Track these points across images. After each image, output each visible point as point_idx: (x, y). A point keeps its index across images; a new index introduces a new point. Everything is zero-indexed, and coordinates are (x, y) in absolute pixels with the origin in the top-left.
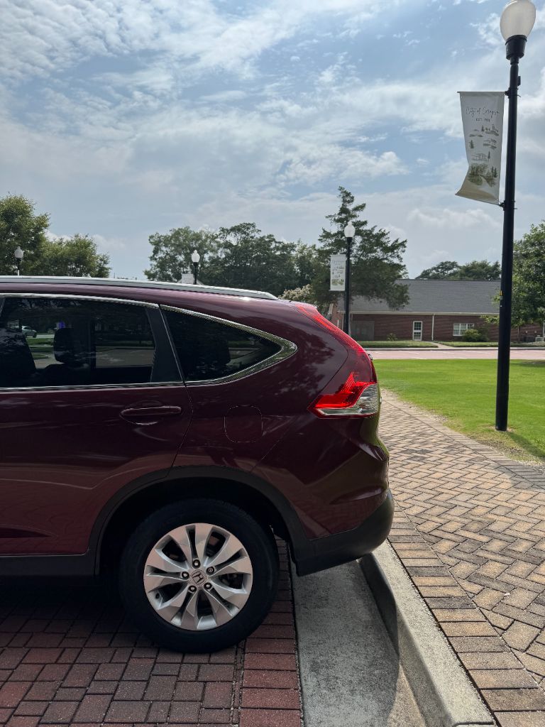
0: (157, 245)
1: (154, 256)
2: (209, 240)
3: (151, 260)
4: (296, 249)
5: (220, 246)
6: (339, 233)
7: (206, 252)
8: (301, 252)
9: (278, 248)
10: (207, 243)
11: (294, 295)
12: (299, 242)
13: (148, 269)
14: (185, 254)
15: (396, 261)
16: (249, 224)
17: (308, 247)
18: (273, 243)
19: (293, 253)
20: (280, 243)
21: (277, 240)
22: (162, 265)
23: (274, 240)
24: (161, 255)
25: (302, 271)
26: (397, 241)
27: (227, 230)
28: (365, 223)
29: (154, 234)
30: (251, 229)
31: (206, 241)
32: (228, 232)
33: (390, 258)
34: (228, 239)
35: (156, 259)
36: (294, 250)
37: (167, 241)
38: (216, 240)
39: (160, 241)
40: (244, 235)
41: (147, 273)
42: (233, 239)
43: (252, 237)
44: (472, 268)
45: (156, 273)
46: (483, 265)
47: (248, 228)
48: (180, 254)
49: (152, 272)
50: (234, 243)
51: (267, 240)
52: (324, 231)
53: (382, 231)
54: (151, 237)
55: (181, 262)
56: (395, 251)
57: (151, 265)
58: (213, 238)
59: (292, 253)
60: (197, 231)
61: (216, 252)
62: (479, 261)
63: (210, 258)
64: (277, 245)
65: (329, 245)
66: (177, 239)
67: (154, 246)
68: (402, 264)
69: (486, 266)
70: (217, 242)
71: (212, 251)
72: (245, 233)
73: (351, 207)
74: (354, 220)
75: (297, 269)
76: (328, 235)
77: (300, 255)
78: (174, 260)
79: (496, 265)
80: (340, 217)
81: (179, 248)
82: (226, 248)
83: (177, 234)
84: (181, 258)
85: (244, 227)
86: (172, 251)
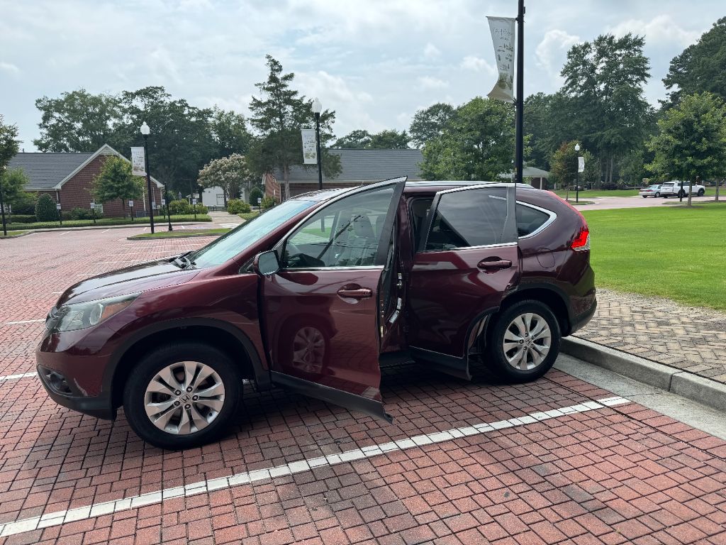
0: (48, 109)
1: (44, 123)
2: (110, 105)
3: (41, 128)
4: (214, 115)
5: (125, 111)
6: (269, 101)
7: (108, 118)
8: (220, 119)
9: (191, 115)
10: (109, 108)
11: (222, 165)
12: (215, 108)
13: (39, 138)
14: (82, 121)
15: (327, 131)
16: (157, 88)
17: (225, 113)
18: (186, 108)
19: (210, 120)
20: (194, 108)
21: (190, 106)
22: (56, 133)
23: (187, 105)
24: (53, 121)
25: (222, 139)
26: (327, 112)
27: (131, 93)
28: (295, 93)
29: (41, 98)
30: (160, 93)
31: (107, 105)
32: (134, 96)
34: (133, 104)
35: (47, 127)
36: (211, 117)
37: (58, 106)
38: (120, 104)
39: (50, 106)
40: (151, 100)
41: (36, 143)
42: (139, 103)
43: (162, 102)
44: (384, 137)
45: (48, 143)
46: (393, 135)
47: (155, 92)
48: (78, 122)
49: (43, 142)
50: (142, 109)
51: (179, 105)
52: (255, 100)
53: (311, 101)
54: (39, 101)
55: (80, 130)
56: (326, 122)
57: (41, 133)
58: (116, 103)
59: (209, 119)
60: (95, 94)
61: (121, 118)
62: (389, 130)
63: (115, 125)
64: (191, 110)
65: (261, 114)
66: (72, 104)
67: (43, 112)
68: (333, 135)
69: (396, 135)
70: (120, 107)
71: (116, 117)
73: (280, 76)
74: (284, 89)
75: (215, 137)
76: (258, 104)
77: (217, 122)
78: (71, 127)
79: (404, 134)
80: (270, 85)
81: (75, 115)
82: (132, 113)
83: (71, 98)
84: (79, 125)
85: (151, 90)
86: (66, 117)
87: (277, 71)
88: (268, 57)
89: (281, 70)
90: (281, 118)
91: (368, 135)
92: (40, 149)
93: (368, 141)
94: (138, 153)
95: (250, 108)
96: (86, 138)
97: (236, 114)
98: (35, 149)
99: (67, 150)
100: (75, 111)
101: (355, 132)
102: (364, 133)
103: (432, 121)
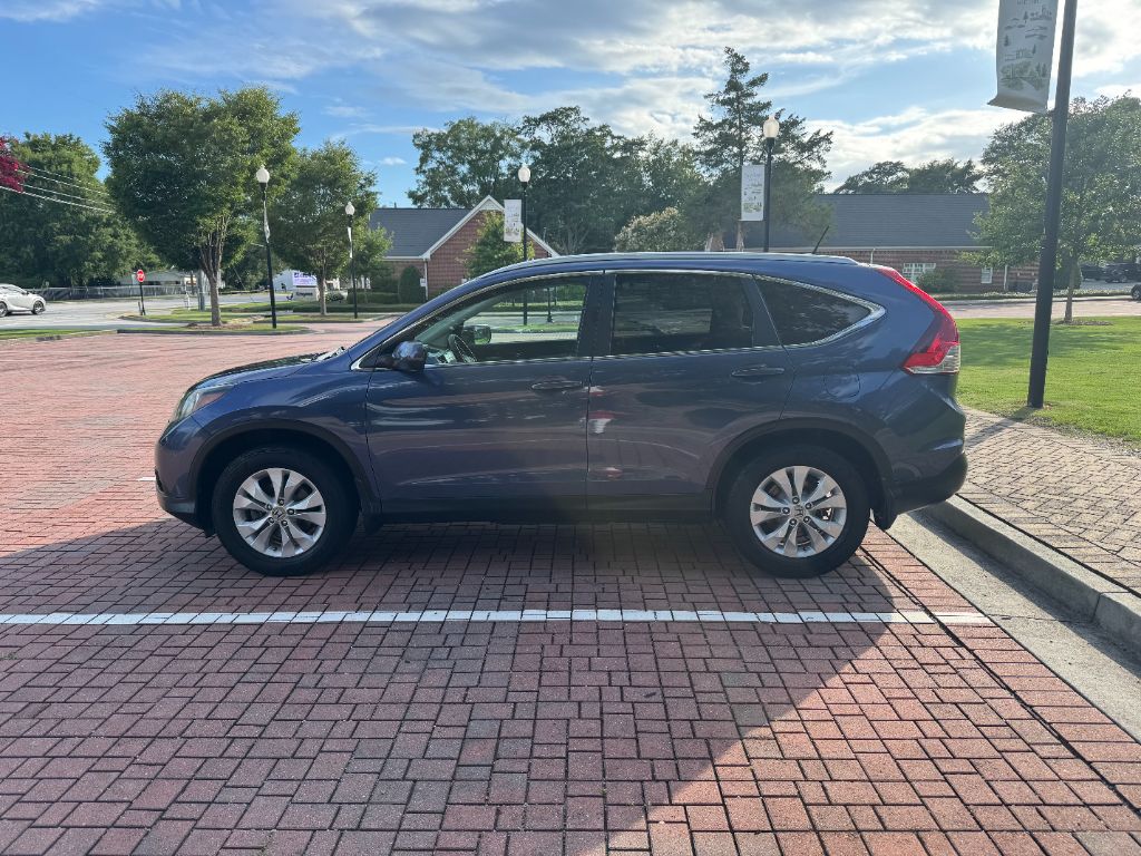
0: (426, 146)
1: (421, 166)
2: (506, 137)
3: (417, 173)
4: (647, 147)
5: (524, 146)
6: (724, 121)
7: (501, 157)
8: (655, 153)
9: (615, 148)
10: (504, 143)
12: (650, 136)
13: (414, 189)
14: (469, 163)
15: (816, 166)
16: (570, 109)
17: (665, 143)
18: (609, 138)
19: (642, 154)
20: (619, 138)
21: (615, 133)
22: (434, 181)
23: (609, 133)
24: (432, 164)
25: (656, 184)
26: (818, 133)
27: (535, 120)
28: (767, 106)
29: (420, 131)
30: (574, 116)
31: (502, 138)
32: (538, 122)
33: (807, 162)
34: (536, 135)
35: (424, 172)
36: (643, 149)
37: (439, 142)
38: (519, 137)
39: (430, 142)
40: (561, 128)
41: (412, 195)
42: (545, 134)
43: (574, 131)
44: (929, 171)
45: (425, 194)
46: (948, 167)
47: (568, 116)
48: (463, 163)
49: (419, 193)
50: (547, 141)
51: (598, 134)
52: (702, 120)
53: (794, 117)
54: (417, 136)
55: (465, 175)
56: (815, 150)
57: (417, 181)
58: (514, 133)
59: (640, 153)
60: (487, 122)
61: (518, 156)
62: (941, 160)
63: (509, 167)
65: (710, 142)
66: (457, 139)
67: (421, 151)
68: (826, 171)
69: (953, 168)
70: (519, 140)
71: (511, 155)
72: (563, 123)
73: (744, 80)
74: (750, 101)
75: (647, 180)
76: (708, 126)
77: (652, 157)
78: (454, 172)
79: (969, 166)
80: (727, 96)
81: (459, 153)
82: (533, 149)
83: (455, 129)
84: (464, 169)
85: (562, 113)
86: (449, 158)
87: (741, 71)
88: (729, 50)
89: (746, 70)
90: (740, 148)
91: (904, 170)
92: (415, 203)
93: (902, 180)
94: (513, 208)
95: (694, 134)
96: (471, 188)
97: (680, 144)
98: (408, 203)
99: (447, 203)
100: (460, 149)
101: (879, 166)
102: (897, 166)
103: (1029, 141)
